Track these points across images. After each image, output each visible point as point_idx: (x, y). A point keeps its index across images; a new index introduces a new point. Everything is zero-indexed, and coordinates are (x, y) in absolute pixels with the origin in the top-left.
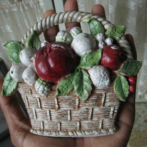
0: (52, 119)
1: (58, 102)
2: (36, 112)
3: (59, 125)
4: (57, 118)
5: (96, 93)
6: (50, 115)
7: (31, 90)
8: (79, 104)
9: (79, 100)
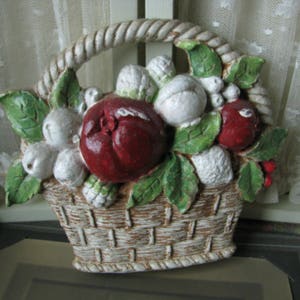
0: (119, 244)
1: (131, 216)
2: (84, 234)
3: (132, 253)
4: (129, 242)
5: (203, 196)
6: (115, 239)
7: (73, 197)
8: (171, 217)
9: (172, 210)
